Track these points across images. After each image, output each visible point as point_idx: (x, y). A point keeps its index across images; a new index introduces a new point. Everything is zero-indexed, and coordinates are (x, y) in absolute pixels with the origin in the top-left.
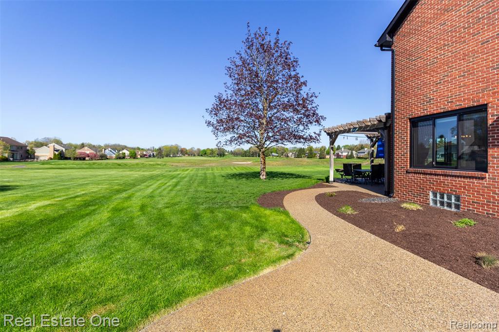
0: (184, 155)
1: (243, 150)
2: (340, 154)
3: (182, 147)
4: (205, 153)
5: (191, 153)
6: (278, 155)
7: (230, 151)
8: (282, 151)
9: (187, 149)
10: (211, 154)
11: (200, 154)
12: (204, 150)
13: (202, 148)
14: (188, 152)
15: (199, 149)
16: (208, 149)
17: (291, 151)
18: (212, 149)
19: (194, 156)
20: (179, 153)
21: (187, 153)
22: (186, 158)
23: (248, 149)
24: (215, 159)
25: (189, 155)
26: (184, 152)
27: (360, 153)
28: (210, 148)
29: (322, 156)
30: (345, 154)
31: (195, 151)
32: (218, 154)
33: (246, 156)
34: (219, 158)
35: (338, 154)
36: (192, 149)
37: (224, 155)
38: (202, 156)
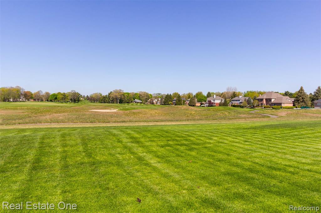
0: (28, 100)
1: (101, 95)
2: (212, 101)
3: (26, 91)
4: (56, 98)
5: (37, 98)
6: (141, 101)
7: (86, 96)
8: (146, 97)
9: (33, 93)
10: (63, 99)
11: (49, 99)
12: (54, 95)
13: (52, 93)
14: (33, 96)
15: (47, 94)
16: (59, 93)
17: (156, 98)
18: (64, 93)
19: (42, 101)
20: (22, 97)
21: (31, 98)
22: (31, 103)
23: (107, 94)
24: (68, 105)
25: (35, 100)
26: (28, 96)
27: (235, 100)
28: (62, 92)
29: (192, 104)
30: (218, 101)
31: (43, 96)
32: (71, 100)
33: (105, 103)
34: (73, 104)
35: (210, 102)
36: (38, 92)
37: (79, 101)
38: (51, 101)
